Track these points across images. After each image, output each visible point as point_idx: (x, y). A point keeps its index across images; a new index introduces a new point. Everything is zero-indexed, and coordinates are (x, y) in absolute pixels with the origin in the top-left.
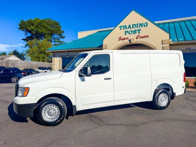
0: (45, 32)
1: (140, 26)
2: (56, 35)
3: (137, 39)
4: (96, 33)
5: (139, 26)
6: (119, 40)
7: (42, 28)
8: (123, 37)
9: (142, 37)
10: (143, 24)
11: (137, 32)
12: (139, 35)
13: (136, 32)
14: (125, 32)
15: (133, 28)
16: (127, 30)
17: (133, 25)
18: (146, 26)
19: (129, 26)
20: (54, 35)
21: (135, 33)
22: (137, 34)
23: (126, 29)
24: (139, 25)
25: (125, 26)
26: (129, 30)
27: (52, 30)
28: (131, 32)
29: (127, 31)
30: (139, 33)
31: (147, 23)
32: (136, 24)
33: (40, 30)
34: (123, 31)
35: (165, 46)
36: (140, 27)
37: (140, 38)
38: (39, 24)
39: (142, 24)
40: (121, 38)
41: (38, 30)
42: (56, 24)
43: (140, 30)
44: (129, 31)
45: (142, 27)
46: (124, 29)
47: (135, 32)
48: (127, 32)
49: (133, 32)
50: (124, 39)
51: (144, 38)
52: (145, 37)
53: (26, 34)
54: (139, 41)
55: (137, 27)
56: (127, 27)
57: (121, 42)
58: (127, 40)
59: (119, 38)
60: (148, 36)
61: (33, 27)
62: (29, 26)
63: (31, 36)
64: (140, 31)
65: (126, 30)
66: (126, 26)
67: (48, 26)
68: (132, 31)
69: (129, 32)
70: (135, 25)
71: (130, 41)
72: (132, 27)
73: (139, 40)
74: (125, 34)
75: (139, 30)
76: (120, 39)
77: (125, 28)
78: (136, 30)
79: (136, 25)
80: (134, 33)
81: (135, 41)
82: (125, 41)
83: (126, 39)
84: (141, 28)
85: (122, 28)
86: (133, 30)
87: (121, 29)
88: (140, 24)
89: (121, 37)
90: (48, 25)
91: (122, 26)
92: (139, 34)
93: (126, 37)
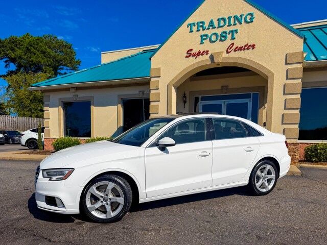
0: (43, 60)
1: (236, 22)
2: (65, 68)
3: (228, 52)
4: (137, 55)
5: (232, 23)
6: (187, 57)
7: (38, 53)
8: (195, 51)
9: (241, 49)
10: (243, 17)
11: (229, 37)
12: (233, 44)
13: (225, 37)
14: (201, 36)
15: (218, 27)
16: (206, 32)
17: (219, 20)
18: (249, 21)
19: (211, 24)
20: (62, 69)
21: (223, 39)
22: (228, 42)
23: (203, 30)
24: (232, 20)
25: (201, 24)
26: (209, 32)
27: (58, 58)
28: (214, 38)
29: (206, 35)
30: (233, 38)
31: (251, 14)
32: (226, 18)
33: (34, 58)
34: (197, 35)
35: (293, 69)
36: (235, 24)
37: (235, 51)
38: (31, 46)
39: (241, 16)
40: (192, 52)
41: (30, 58)
42: (66, 46)
43: (236, 31)
44: (209, 35)
45: (241, 23)
46: (198, 30)
47: (223, 37)
48: (204, 37)
49: (219, 38)
50: (199, 54)
51: (244, 49)
52: (248, 49)
53: (6, 66)
54: (232, 58)
55: (229, 25)
56: (206, 25)
57: (192, 61)
58: (206, 57)
59: (187, 53)
60: (253, 46)
61: (19, 52)
62: (13, 50)
63: (17, 70)
64: (235, 36)
65: (202, 33)
66: (202, 22)
67: (49, 50)
68: (215, 34)
69: (211, 37)
70: (223, 19)
71: (212, 57)
72: (216, 24)
73: (233, 54)
74: (202, 43)
75: (232, 31)
76: (189, 54)
77: (201, 28)
78: (225, 32)
79: (227, 20)
80: (221, 40)
81: (224, 58)
82: (200, 58)
83: (202, 55)
84: (238, 27)
85: (195, 29)
86: (219, 31)
87: (191, 31)
88: (236, 17)
89: (191, 50)
90: (50, 47)
91: (194, 24)
92: (232, 41)
93: (202, 48)
